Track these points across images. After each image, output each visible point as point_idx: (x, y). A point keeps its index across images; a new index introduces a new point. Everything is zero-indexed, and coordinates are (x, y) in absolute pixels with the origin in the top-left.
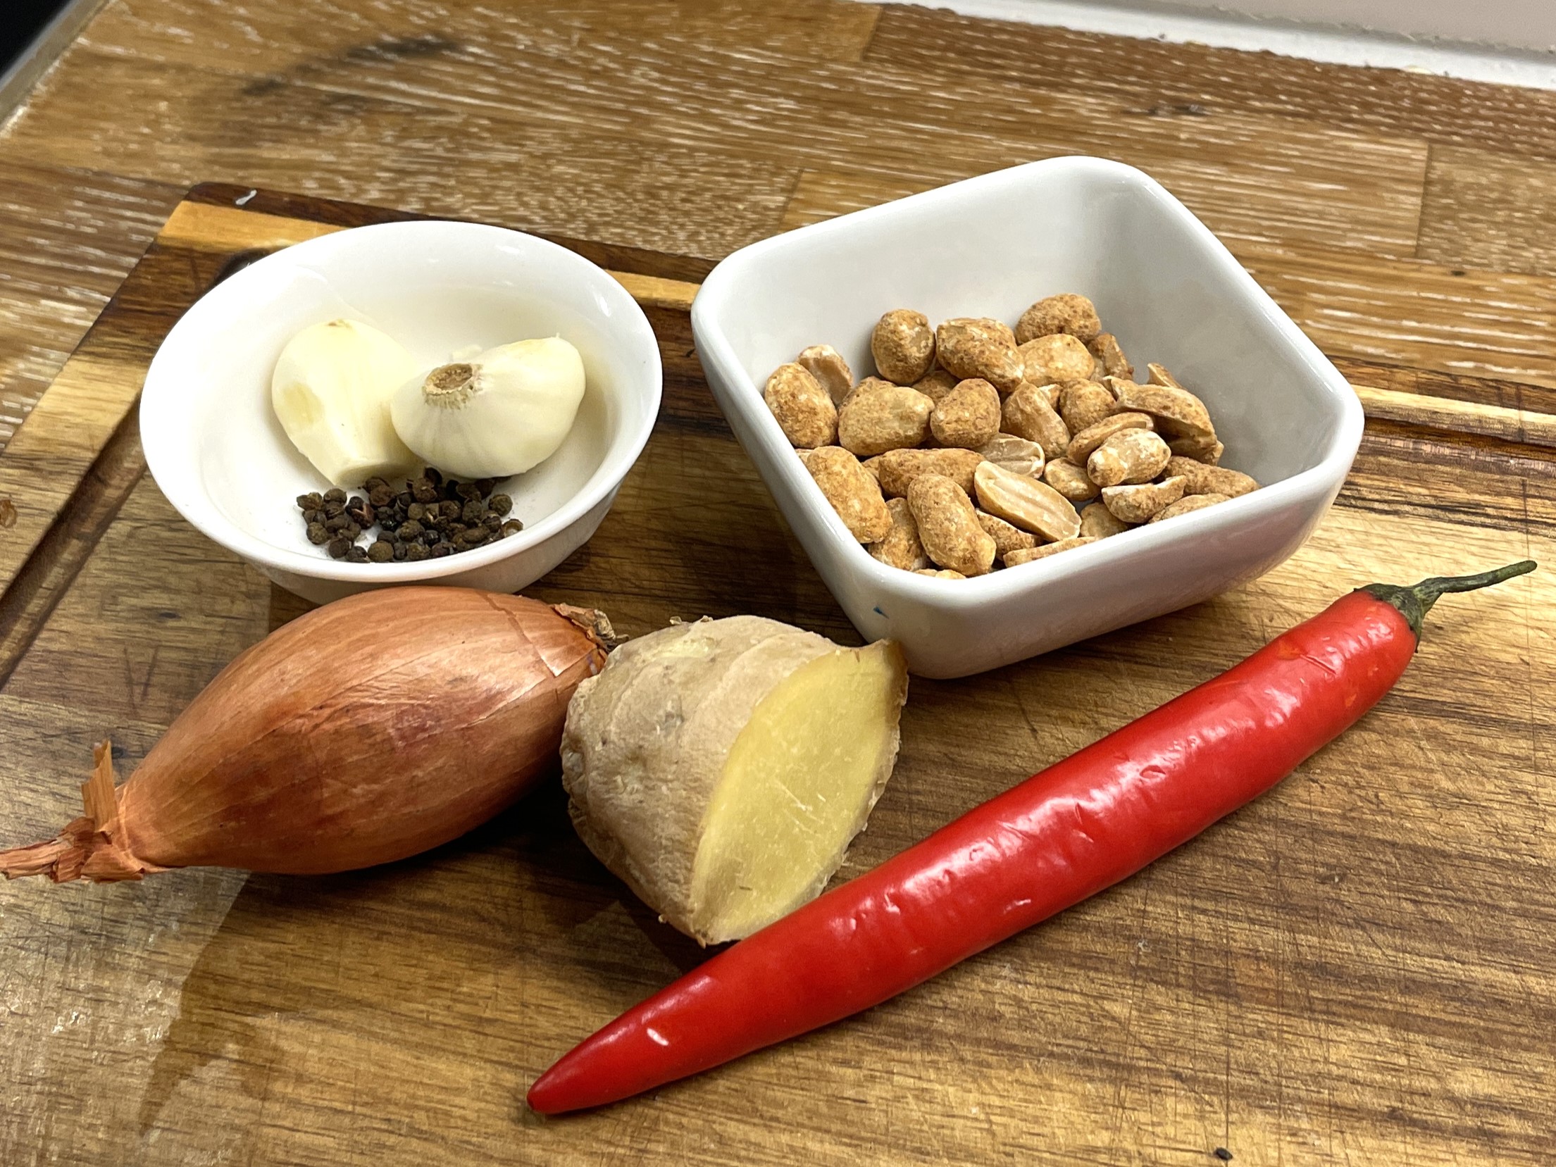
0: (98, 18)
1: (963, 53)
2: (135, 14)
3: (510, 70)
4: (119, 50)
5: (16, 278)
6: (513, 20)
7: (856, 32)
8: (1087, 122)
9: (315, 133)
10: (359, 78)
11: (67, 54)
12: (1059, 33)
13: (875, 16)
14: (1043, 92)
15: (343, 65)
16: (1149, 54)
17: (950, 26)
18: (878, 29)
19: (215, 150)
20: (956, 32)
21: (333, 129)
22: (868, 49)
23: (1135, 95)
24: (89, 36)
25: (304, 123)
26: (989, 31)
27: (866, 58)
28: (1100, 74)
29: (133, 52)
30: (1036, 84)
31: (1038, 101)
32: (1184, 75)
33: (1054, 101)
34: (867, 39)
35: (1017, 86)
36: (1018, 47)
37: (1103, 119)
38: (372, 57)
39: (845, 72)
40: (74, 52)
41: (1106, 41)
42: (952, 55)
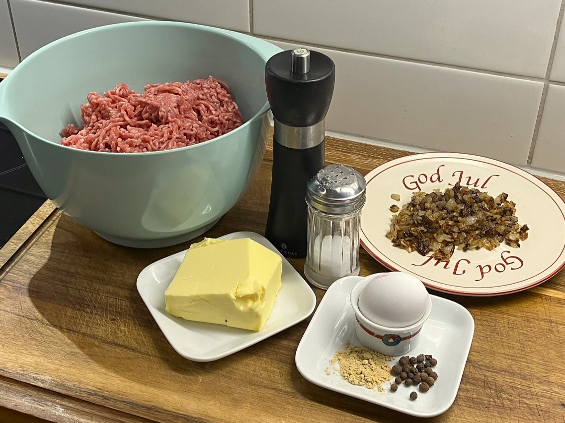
1: (330, 145)
8: (354, 160)
12: (351, 142)
14: (346, 154)
16: (369, 147)
17: (329, 139)
20: (330, 141)
23: (365, 155)
26: (337, 141)
28: (359, 151)
30: (344, 152)
31: (344, 156)
32: (375, 152)
33: (348, 156)
35: (341, 152)
36: (342, 144)
37: (357, 160)
41: (361, 144)
42: (328, 145)
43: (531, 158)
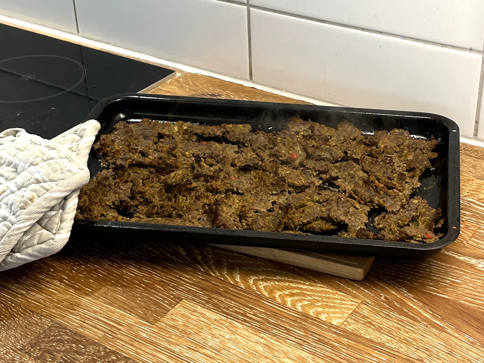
43: (476, 130)
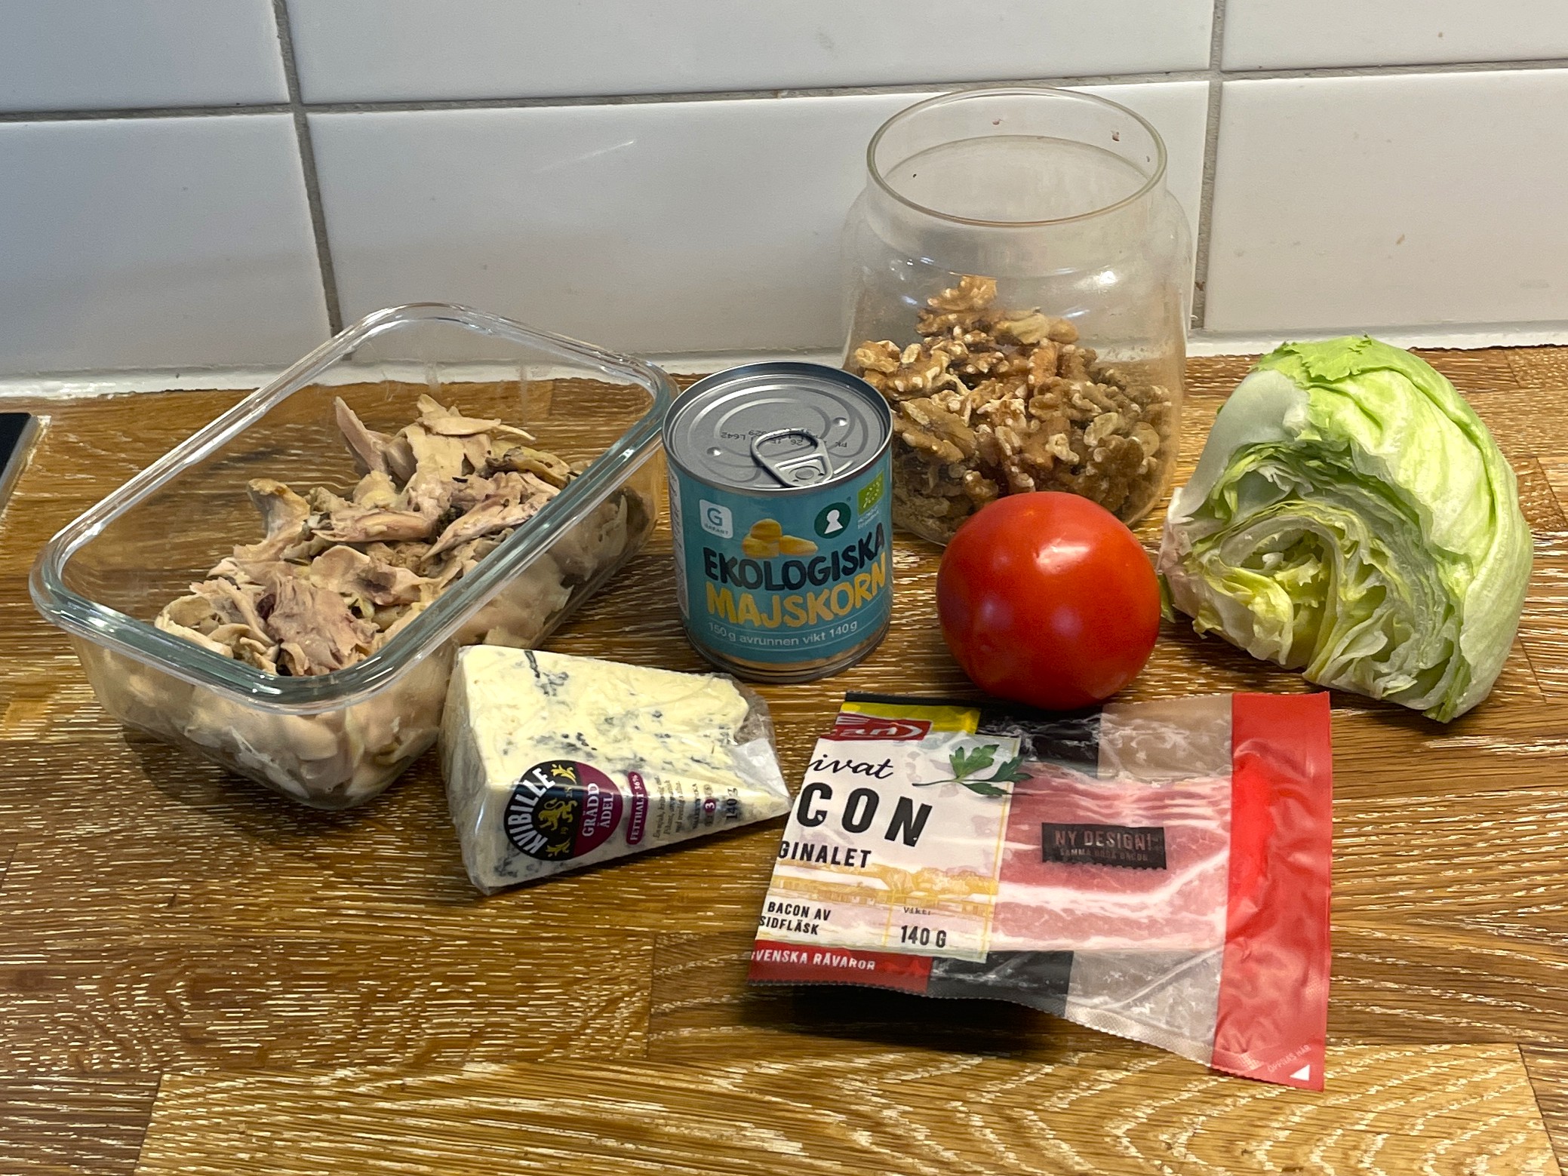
0: (22, 478)
2: (48, 471)
3: (323, 460)
4: (46, 495)
5: (33, 647)
6: (315, 428)
7: (538, 400)
9: (206, 521)
10: (223, 483)
11: (10, 504)
13: (550, 388)
15: (210, 476)
18: (554, 395)
19: (140, 544)
21: (217, 516)
22: (550, 409)
24: (22, 489)
25: (196, 517)
27: (551, 414)
29: (57, 495)
34: (549, 403)
38: (226, 467)
39: (540, 426)
40: (14, 501)
